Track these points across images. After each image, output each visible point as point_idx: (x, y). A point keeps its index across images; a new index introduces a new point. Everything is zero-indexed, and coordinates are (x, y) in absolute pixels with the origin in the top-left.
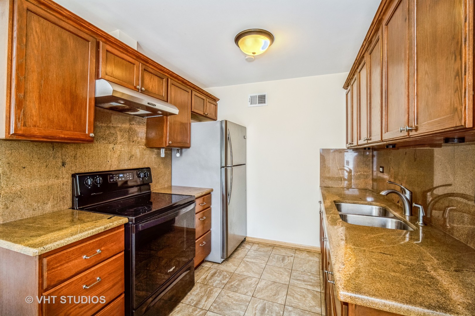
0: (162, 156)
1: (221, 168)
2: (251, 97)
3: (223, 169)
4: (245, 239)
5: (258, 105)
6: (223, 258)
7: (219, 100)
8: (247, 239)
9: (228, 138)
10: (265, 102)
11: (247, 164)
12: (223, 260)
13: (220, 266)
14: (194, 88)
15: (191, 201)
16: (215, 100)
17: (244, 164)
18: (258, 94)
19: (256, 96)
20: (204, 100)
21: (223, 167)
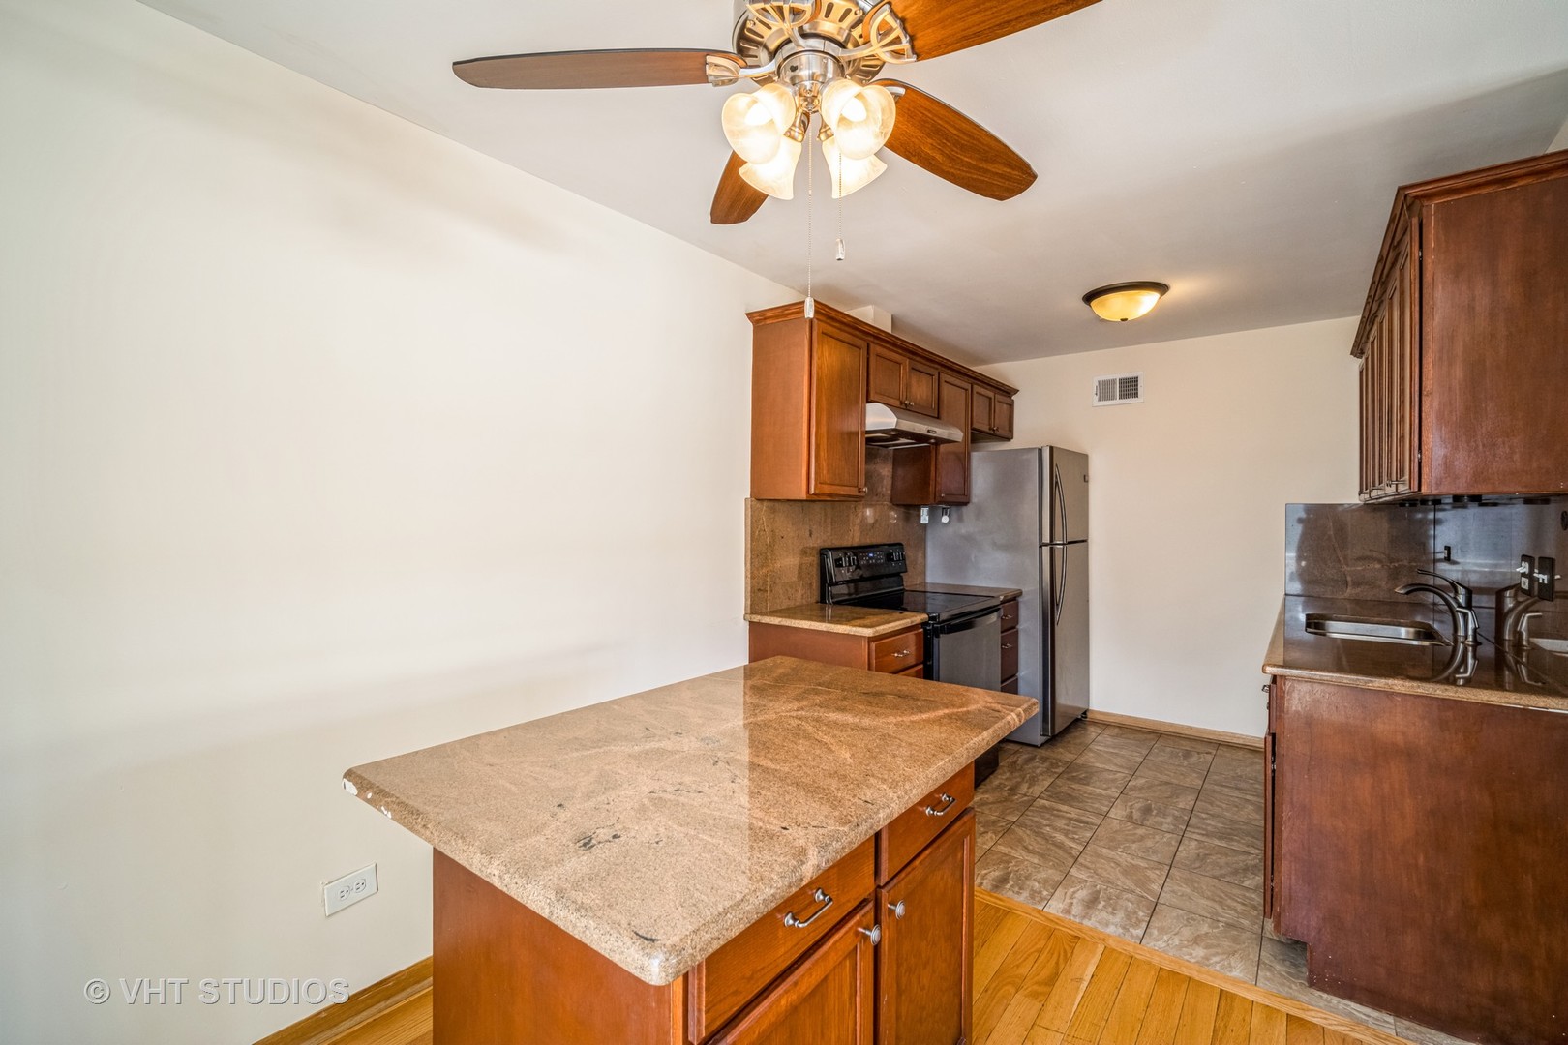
0: (922, 522)
1: (1041, 546)
2: (1100, 383)
3: (1046, 550)
4: (1085, 713)
5: (1118, 401)
6: (1044, 735)
7: (1016, 391)
8: (1089, 715)
9: (1057, 482)
10: (1136, 395)
11: (1089, 541)
12: (1044, 739)
13: (1039, 750)
14: (974, 379)
15: (990, 607)
16: (1007, 392)
17: (1083, 541)
18: (1118, 376)
19: (1114, 381)
20: (990, 398)
21: (1046, 545)
